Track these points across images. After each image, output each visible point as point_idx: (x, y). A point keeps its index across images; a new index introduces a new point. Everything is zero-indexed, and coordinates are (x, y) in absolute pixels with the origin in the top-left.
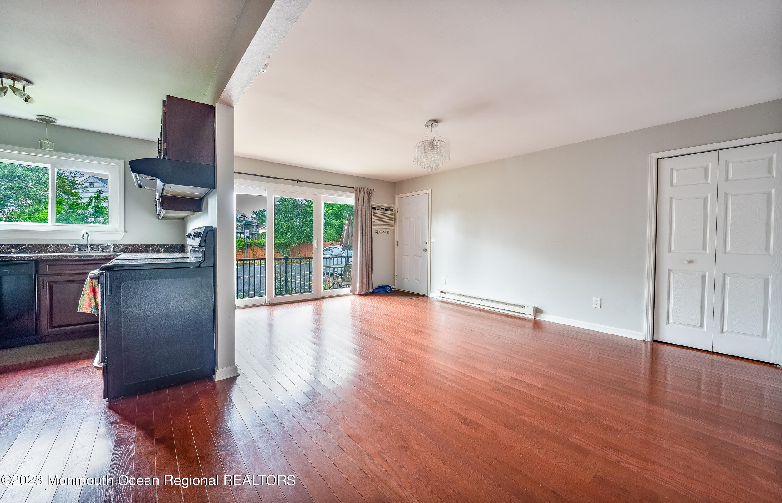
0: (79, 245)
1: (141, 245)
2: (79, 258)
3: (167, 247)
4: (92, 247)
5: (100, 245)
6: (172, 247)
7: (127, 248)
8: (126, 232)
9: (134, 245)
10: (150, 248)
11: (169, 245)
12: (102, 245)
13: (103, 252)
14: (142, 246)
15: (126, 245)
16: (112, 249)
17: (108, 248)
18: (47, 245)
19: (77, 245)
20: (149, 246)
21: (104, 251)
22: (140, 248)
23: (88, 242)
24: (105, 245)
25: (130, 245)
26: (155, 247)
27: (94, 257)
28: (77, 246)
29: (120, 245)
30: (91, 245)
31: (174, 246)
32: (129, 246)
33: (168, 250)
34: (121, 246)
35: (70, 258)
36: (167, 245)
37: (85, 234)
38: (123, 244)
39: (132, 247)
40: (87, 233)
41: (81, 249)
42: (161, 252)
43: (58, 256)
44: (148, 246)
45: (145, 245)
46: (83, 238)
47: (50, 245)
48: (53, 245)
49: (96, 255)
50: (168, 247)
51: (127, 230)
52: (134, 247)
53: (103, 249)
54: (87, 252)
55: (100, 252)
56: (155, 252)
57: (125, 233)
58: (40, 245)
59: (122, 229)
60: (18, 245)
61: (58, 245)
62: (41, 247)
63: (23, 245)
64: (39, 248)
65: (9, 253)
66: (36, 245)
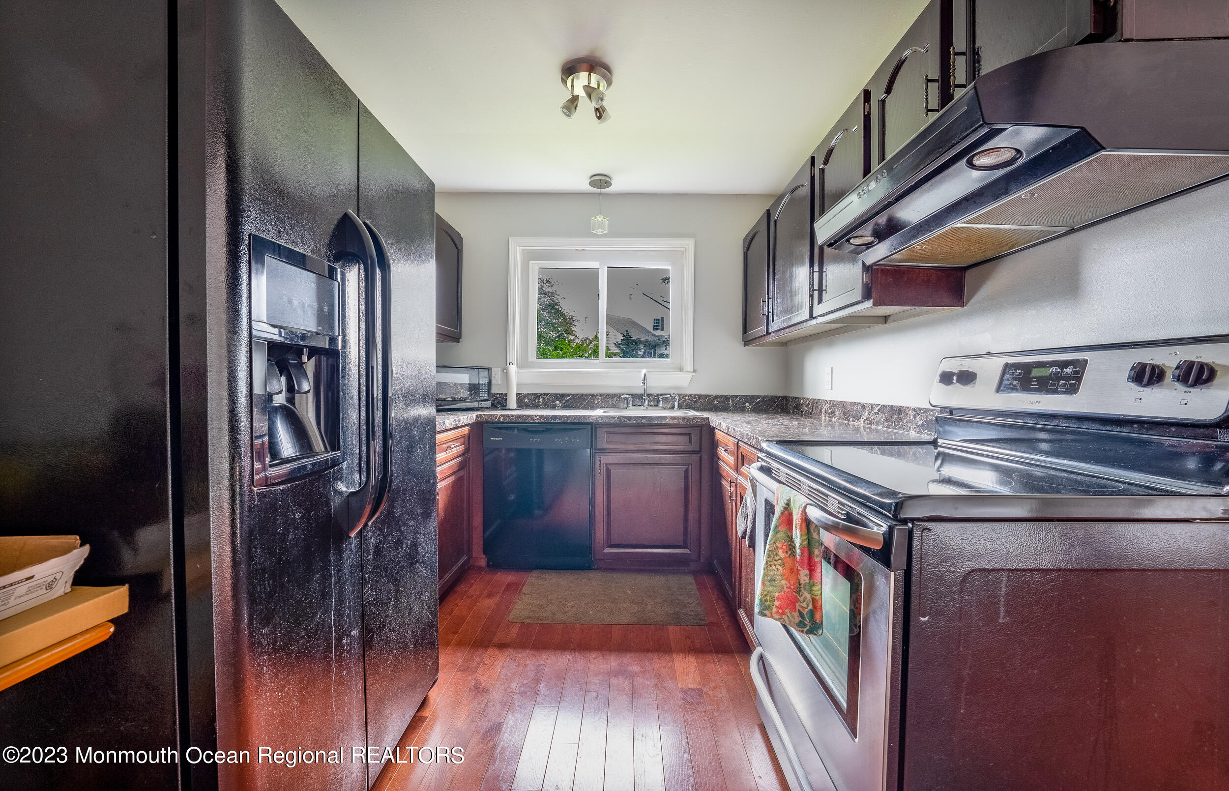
0: (630, 394)
1: (716, 397)
2: (647, 422)
3: (757, 401)
5: (661, 395)
6: (765, 402)
7: (696, 402)
8: (694, 371)
9: (706, 396)
10: (731, 402)
11: (761, 396)
12: (663, 397)
13: (664, 408)
14: (719, 399)
15: (695, 396)
16: (676, 404)
17: (670, 402)
18: (594, 395)
19: (627, 394)
20: (729, 398)
22: (716, 402)
23: (645, 390)
24: (667, 396)
25: (700, 396)
26: (738, 401)
27: (667, 420)
28: (630, 397)
29: (686, 396)
31: (769, 399)
32: (699, 399)
33: (760, 406)
34: (687, 398)
35: (635, 422)
36: (758, 397)
38: (691, 395)
39: (703, 401)
42: (748, 411)
43: (619, 416)
44: (727, 398)
45: (722, 396)
47: (597, 395)
48: (601, 395)
50: (759, 402)
51: (696, 368)
52: (706, 400)
53: (663, 403)
55: (661, 408)
56: (737, 410)
57: (693, 373)
58: (586, 395)
59: (689, 366)
60: (563, 395)
61: (607, 395)
62: (587, 399)
63: (568, 395)
64: (585, 400)
65: (554, 407)
66: (582, 395)
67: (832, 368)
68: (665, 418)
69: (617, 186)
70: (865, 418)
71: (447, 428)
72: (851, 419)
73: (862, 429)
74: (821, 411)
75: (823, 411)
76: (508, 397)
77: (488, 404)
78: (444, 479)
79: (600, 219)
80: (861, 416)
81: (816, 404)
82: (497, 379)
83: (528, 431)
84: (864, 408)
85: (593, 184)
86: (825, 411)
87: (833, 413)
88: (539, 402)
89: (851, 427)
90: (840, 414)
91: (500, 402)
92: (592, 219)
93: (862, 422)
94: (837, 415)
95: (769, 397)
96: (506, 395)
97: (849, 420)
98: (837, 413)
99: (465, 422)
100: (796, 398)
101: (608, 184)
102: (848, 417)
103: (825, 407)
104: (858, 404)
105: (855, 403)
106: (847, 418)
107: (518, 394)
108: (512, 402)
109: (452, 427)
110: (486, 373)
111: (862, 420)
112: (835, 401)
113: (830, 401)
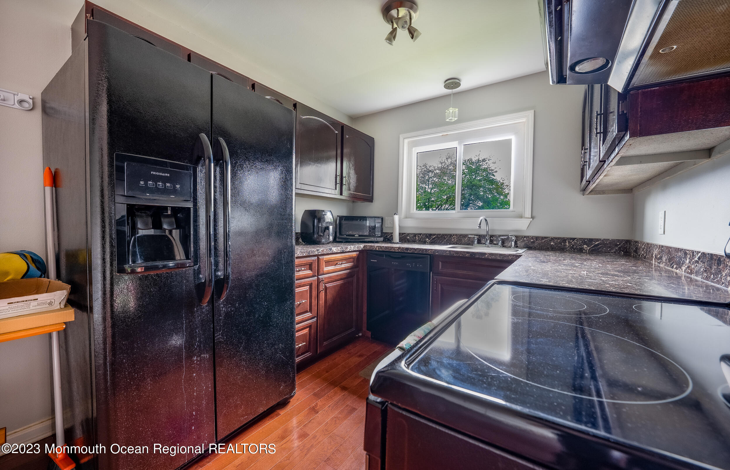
0: (479, 236)
1: (553, 239)
2: (470, 256)
3: (597, 243)
4: (492, 238)
5: (500, 235)
6: (605, 245)
7: (533, 242)
8: (533, 217)
9: (543, 238)
10: (567, 244)
11: (600, 239)
12: (502, 237)
13: (503, 246)
14: (555, 240)
15: (532, 238)
16: (513, 243)
17: (510, 242)
18: (451, 235)
19: (477, 235)
20: (566, 240)
21: (505, 245)
22: (552, 243)
23: (487, 232)
24: (505, 237)
25: (537, 238)
26: (575, 243)
27: (486, 256)
28: (476, 237)
29: (525, 237)
30: (491, 236)
31: (609, 243)
32: (537, 240)
34: (525, 239)
35: (461, 255)
36: (598, 240)
37: (484, 221)
38: (529, 237)
39: (540, 242)
40: (486, 220)
41: (480, 241)
42: (586, 252)
43: (449, 251)
44: (564, 240)
45: (559, 238)
46: (480, 227)
48: (456, 235)
49: (489, 253)
50: (598, 245)
51: (534, 215)
52: (543, 241)
53: (503, 243)
54: (485, 245)
55: (500, 246)
56: (574, 251)
57: (532, 219)
58: (446, 235)
59: (528, 214)
60: (431, 235)
61: (461, 235)
62: (447, 238)
63: (434, 235)
64: (445, 238)
65: (425, 243)
66: (443, 235)
67: (665, 212)
68: (485, 254)
69: (465, 85)
70: (686, 266)
71: (334, 252)
72: (675, 266)
73: (683, 278)
74: (652, 257)
75: (654, 255)
76: (393, 234)
77: (382, 239)
78: (334, 282)
79: (451, 111)
80: (683, 264)
81: (649, 247)
82: (387, 224)
83: (392, 257)
84: (686, 255)
85: (447, 86)
86: (656, 256)
87: (661, 258)
88: (416, 239)
89: (675, 275)
90: (666, 260)
91: (388, 238)
92: (446, 112)
93: (684, 270)
94: (664, 260)
95: (610, 241)
96: (392, 233)
97: (673, 267)
98: (664, 259)
99: (352, 249)
100: (636, 242)
101: (458, 85)
102: (673, 263)
103: (656, 252)
104: (682, 250)
105: (679, 249)
106: (671, 265)
107: (400, 234)
108: (396, 238)
109: (339, 251)
110: (380, 221)
111: (684, 268)
112: (662, 246)
113: (660, 246)
